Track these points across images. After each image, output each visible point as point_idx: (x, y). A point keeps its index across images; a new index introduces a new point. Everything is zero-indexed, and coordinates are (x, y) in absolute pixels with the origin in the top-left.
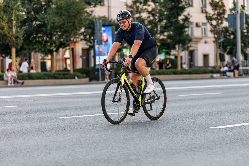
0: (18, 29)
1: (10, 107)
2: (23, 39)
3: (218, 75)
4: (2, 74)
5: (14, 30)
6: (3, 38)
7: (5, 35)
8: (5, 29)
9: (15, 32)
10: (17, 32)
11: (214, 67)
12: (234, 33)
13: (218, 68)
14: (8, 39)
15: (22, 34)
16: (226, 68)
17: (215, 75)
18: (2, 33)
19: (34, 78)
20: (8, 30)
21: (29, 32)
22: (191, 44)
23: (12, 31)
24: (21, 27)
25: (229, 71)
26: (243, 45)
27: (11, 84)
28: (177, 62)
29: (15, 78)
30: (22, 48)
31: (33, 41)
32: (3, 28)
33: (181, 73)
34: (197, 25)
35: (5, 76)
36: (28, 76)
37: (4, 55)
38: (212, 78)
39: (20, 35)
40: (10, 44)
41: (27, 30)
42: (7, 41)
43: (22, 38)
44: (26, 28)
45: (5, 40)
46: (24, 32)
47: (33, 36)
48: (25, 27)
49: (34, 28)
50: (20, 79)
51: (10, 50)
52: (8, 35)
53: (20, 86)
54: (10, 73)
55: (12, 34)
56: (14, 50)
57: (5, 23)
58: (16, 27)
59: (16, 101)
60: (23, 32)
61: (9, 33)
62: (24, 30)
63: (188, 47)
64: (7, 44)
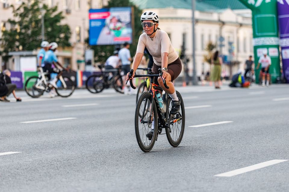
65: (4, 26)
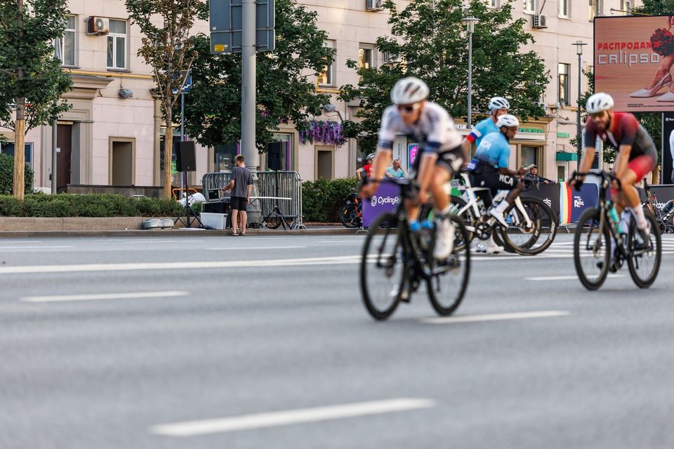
3: (169, 222)
11: (153, 191)
12: (232, 65)
13: (167, 195)
16: (198, 197)
17: (156, 222)
22: (66, 99)
25: (210, 208)
26: (262, 107)
28: (10, 165)
33: (27, 211)
34: (92, 27)
38: (144, 231)
63: (56, 110)
65: (367, 57)
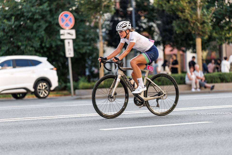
0: (205, 10)
1: (203, 123)
2: (212, 26)
4: (183, 75)
5: (199, 12)
6: (183, 24)
7: (187, 20)
8: (186, 11)
9: (201, 16)
10: (204, 15)
14: (191, 26)
15: (210, 19)
18: (183, 17)
19: (228, 80)
20: (190, 13)
21: (220, 14)
23: (196, 14)
24: (208, 8)
27: (196, 89)
29: (202, 80)
30: (211, 39)
31: (225, 27)
32: (183, 11)
35: (187, 79)
36: (220, 78)
37: (184, 49)
39: (208, 19)
40: (193, 32)
41: (217, 12)
42: (190, 28)
43: (210, 24)
44: (216, 9)
45: (187, 27)
46: (214, 15)
47: (226, 20)
48: (214, 8)
49: (226, 9)
50: (208, 83)
51: (194, 40)
52: (190, 20)
53: (209, 93)
54: (195, 74)
55: (196, 19)
56: (199, 41)
57: (186, 3)
58: (201, 8)
59: (211, 115)
60: (211, 14)
61: (191, 16)
62: (213, 12)
64: (189, 32)
